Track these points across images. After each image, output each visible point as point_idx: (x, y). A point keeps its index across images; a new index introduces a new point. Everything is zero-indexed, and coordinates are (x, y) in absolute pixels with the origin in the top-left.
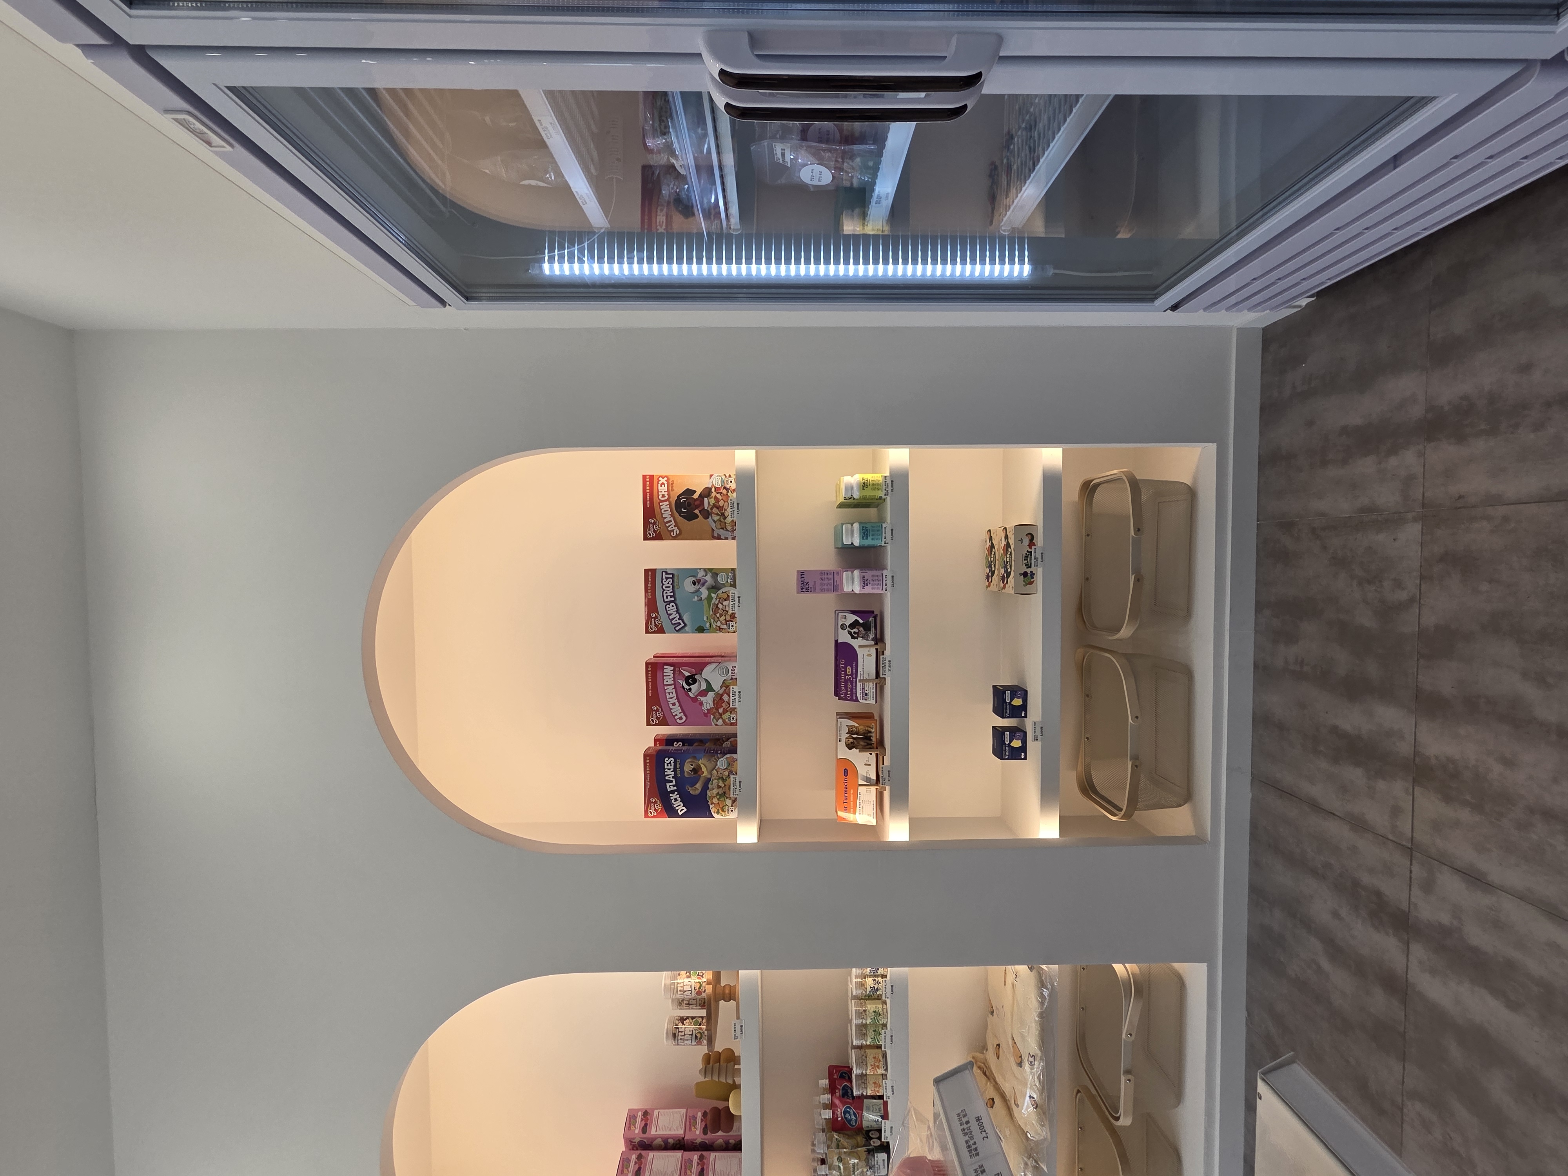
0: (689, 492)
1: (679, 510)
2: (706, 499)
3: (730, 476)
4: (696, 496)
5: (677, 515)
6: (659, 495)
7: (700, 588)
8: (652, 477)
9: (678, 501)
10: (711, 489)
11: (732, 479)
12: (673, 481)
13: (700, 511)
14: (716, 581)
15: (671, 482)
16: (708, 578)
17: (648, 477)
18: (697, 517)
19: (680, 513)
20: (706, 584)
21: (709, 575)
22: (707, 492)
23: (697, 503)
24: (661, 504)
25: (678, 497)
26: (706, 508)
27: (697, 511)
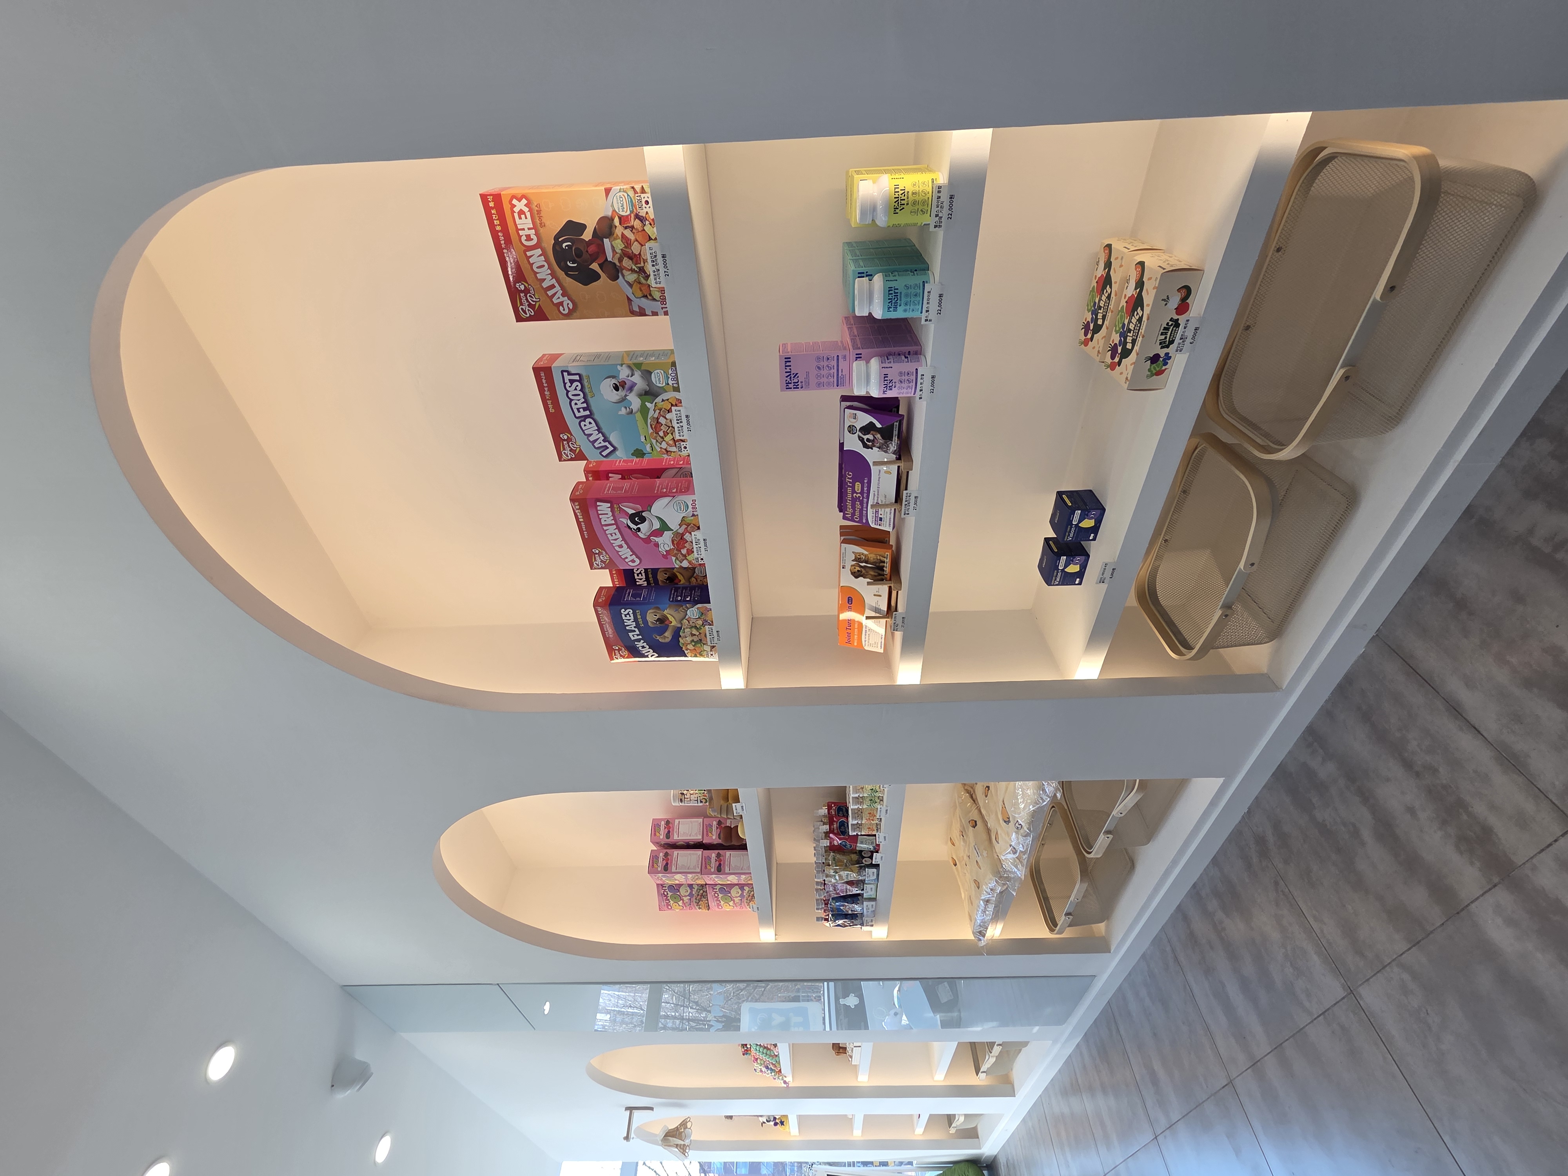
0: (573, 228)
1: (562, 264)
2: (606, 241)
3: (643, 191)
4: (587, 236)
5: (561, 274)
6: (520, 237)
7: (626, 396)
8: (497, 197)
9: (557, 248)
10: (612, 219)
11: (647, 196)
12: (538, 206)
13: (601, 266)
14: (649, 383)
15: (534, 207)
16: (637, 378)
17: (490, 198)
18: (597, 277)
19: (566, 270)
20: (636, 388)
21: (637, 374)
22: (606, 227)
23: (592, 249)
24: (529, 254)
25: (556, 238)
26: (609, 259)
27: (595, 266)
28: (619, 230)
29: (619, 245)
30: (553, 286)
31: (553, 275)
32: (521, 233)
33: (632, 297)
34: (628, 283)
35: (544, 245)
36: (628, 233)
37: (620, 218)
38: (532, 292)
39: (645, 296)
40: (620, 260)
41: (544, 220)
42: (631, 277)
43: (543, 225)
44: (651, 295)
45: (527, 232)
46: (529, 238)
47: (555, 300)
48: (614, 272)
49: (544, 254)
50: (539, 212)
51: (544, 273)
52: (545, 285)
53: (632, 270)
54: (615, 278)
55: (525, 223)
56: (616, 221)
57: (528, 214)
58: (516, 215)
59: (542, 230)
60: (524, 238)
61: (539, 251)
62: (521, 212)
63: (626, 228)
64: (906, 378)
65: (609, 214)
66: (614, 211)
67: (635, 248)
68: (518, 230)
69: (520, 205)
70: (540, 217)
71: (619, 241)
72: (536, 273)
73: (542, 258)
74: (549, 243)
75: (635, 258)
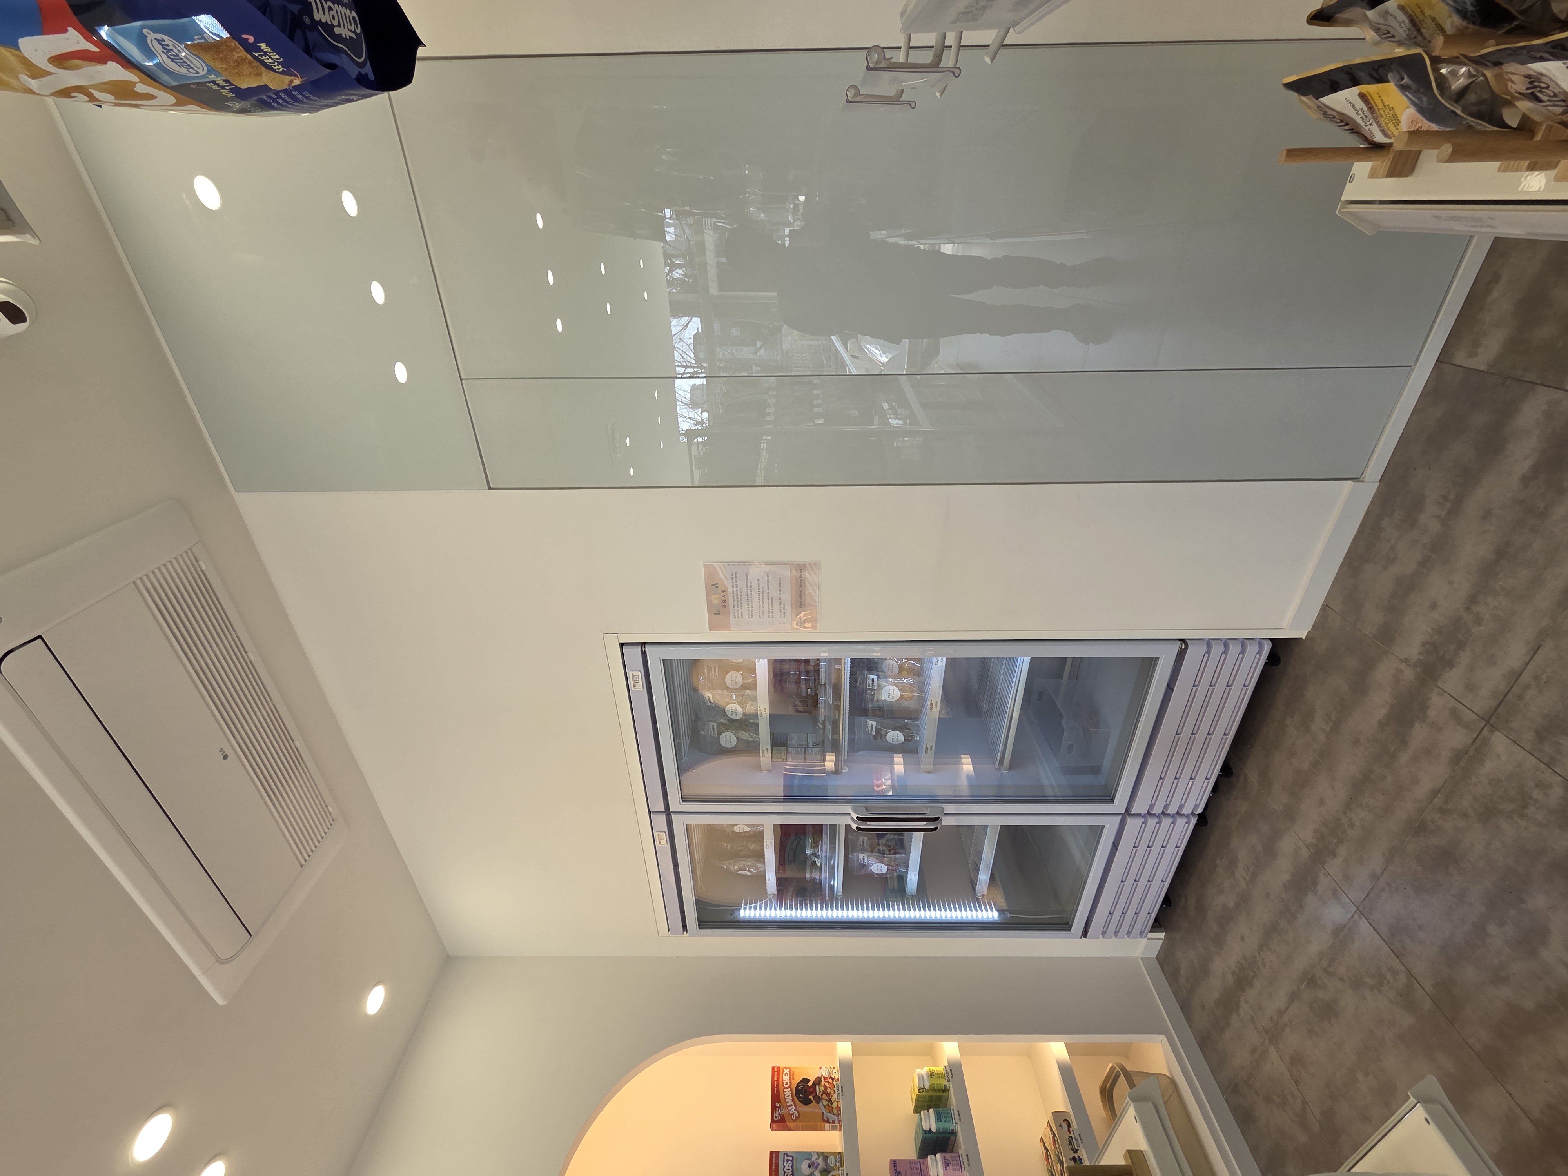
0: (805, 1081)
1: (798, 1096)
2: (817, 1086)
3: (834, 1068)
4: (810, 1084)
5: (796, 1099)
6: (783, 1083)
7: (814, 1171)
8: (778, 1068)
9: (797, 1089)
10: (821, 1078)
11: (836, 1070)
13: (813, 1097)
14: (827, 1164)
15: (792, 1072)
16: (820, 1161)
17: (776, 1068)
18: (811, 1102)
19: (798, 1098)
20: (819, 1167)
21: (821, 1157)
22: (818, 1081)
23: (811, 1090)
24: (785, 1090)
25: (797, 1084)
26: (818, 1094)
27: (811, 1097)
28: (823, 1083)
29: (822, 1088)
30: (791, 1105)
31: (793, 1100)
32: (784, 1081)
33: (824, 1112)
34: (824, 1105)
35: (792, 1087)
36: (826, 1084)
37: (824, 1078)
38: (782, 1107)
39: (830, 1112)
40: (822, 1095)
41: (794, 1077)
42: (825, 1103)
43: (793, 1079)
44: (833, 1112)
45: (787, 1081)
46: (787, 1084)
47: (791, 1112)
48: (818, 1100)
49: (791, 1091)
50: (793, 1074)
51: (789, 1099)
52: (788, 1104)
53: (826, 1100)
54: (818, 1103)
55: (786, 1078)
56: (823, 1079)
57: (789, 1075)
58: (784, 1075)
59: (792, 1081)
60: (785, 1084)
61: (789, 1089)
62: (786, 1073)
63: (826, 1082)
64: (955, 1158)
65: (820, 1076)
66: (822, 1075)
67: (829, 1090)
68: (783, 1080)
69: (786, 1071)
70: (793, 1076)
71: (822, 1087)
72: (786, 1099)
73: (790, 1092)
74: (795, 1086)
75: (828, 1094)
